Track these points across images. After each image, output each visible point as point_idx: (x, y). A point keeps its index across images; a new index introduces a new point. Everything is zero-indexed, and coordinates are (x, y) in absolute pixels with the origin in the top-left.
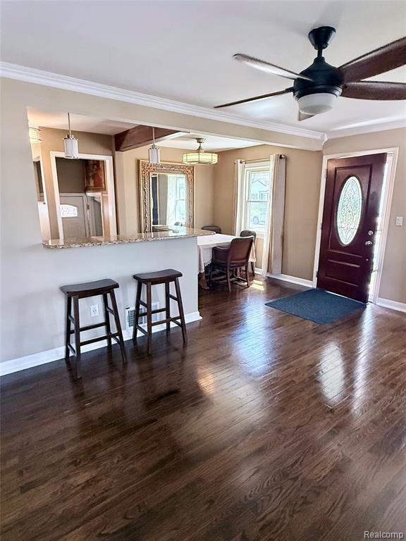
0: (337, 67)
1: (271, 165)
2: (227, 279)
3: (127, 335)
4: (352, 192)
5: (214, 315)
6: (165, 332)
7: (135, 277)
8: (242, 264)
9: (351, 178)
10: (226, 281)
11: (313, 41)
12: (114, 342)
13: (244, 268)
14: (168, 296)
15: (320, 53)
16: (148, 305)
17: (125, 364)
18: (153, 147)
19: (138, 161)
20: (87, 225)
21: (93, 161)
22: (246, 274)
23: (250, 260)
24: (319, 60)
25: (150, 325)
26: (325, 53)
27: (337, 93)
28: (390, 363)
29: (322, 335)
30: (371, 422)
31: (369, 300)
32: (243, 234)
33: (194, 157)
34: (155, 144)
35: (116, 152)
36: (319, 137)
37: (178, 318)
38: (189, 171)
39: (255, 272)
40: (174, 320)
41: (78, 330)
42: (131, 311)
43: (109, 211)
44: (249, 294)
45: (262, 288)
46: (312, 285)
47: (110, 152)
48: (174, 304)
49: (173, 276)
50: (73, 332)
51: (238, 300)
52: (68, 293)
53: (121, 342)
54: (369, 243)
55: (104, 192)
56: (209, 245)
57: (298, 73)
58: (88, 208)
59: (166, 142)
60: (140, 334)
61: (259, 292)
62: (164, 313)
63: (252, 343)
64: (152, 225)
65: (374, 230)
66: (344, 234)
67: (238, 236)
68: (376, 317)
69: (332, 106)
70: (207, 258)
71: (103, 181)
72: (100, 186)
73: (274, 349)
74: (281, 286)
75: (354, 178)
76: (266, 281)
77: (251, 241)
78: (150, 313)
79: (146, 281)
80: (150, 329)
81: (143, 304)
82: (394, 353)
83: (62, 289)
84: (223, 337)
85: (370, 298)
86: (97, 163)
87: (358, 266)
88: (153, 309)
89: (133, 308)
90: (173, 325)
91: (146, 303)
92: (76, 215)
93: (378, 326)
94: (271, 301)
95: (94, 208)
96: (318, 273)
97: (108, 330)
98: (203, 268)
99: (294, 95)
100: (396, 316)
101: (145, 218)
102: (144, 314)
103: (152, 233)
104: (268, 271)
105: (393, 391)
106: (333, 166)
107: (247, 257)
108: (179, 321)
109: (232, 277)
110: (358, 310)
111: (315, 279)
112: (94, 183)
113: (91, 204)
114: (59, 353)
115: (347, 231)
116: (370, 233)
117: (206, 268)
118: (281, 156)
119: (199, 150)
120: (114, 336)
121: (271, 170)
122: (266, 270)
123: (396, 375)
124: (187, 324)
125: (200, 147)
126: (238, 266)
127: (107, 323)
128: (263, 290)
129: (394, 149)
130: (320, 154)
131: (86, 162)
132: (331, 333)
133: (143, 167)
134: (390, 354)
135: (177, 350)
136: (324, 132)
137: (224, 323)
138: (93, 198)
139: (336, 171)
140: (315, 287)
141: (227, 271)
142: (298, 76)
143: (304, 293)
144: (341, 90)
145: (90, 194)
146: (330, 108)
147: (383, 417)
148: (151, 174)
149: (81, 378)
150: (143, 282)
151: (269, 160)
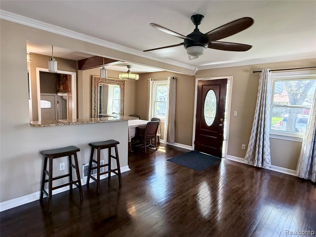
0: (204, 33)
1: (168, 82)
2: (144, 145)
3: (84, 182)
4: (211, 98)
5: (137, 167)
6: (108, 179)
7: (90, 145)
8: (153, 137)
9: (210, 91)
10: (143, 147)
11: (193, 20)
12: (74, 186)
13: (154, 139)
14: (110, 156)
15: (197, 27)
16: (98, 162)
17: (82, 201)
18: (103, 68)
19: (92, 76)
20: (56, 113)
21: (64, 74)
22: (155, 143)
23: (157, 135)
24: (197, 30)
25: (99, 175)
26: (199, 27)
27: (206, 47)
28: (237, 191)
29: (200, 177)
30: (231, 226)
31: (222, 156)
32: (153, 119)
33: (126, 76)
34: (104, 67)
35: (79, 70)
36: (193, 69)
37: (116, 170)
38: (122, 83)
39: (160, 142)
40: (114, 171)
41: (51, 179)
42: (86, 166)
43: (72, 105)
44: (157, 154)
45: (164, 151)
46: (192, 148)
47: (75, 70)
48: (113, 161)
49: (114, 144)
50: (47, 181)
51: (150, 158)
52: (46, 155)
53: (80, 186)
54: (221, 125)
55: (70, 93)
56: (134, 126)
57: (186, 36)
58: (58, 102)
59: (109, 66)
60: (91, 181)
61: (162, 153)
62: (107, 167)
63: (161, 183)
64: (99, 114)
65: (224, 118)
66: (208, 121)
67: (150, 121)
68: (227, 166)
69: (203, 53)
70: (133, 134)
71: (69, 87)
72: (67, 89)
73: (174, 186)
74: (175, 150)
75: (212, 91)
76: (166, 147)
77: (158, 124)
78: (99, 167)
79: (97, 147)
80: (98, 177)
81: (95, 161)
82: (238, 185)
83: (42, 153)
84: (144, 180)
85: (223, 155)
86: (66, 76)
87: (216, 138)
88: (101, 164)
89: (88, 164)
90: (112, 174)
91: (97, 161)
92: (50, 107)
93: (228, 170)
94: (170, 158)
95: (62, 102)
96: (195, 142)
97: (71, 179)
98: (130, 139)
99: (184, 46)
100: (237, 165)
101: (95, 109)
102: (95, 168)
103: (99, 118)
104: (167, 141)
105: (240, 207)
106: (201, 84)
107: (156, 133)
108: (117, 171)
109: (147, 144)
110: (217, 162)
111: (193, 145)
112: (63, 88)
113: (60, 100)
114: (36, 196)
115: (210, 119)
116: (222, 120)
117: (132, 139)
118: (173, 77)
119: (128, 72)
120: (75, 183)
121: (168, 84)
122: (166, 141)
123: (240, 197)
124: (122, 173)
125: (129, 70)
126: (151, 138)
127: (70, 175)
128: (165, 152)
129: (231, 77)
130: (194, 77)
131: (59, 75)
132: (204, 176)
133: (95, 80)
134: (236, 186)
135: (115, 190)
136: (196, 66)
137: (143, 172)
138: (62, 97)
139: (202, 87)
140: (194, 150)
141: (144, 141)
142: (186, 38)
143: (188, 153)
144: (208, 46)
145: (60, 94)
146: (203, 54)
147: (237, 222)
148: (99, 84)
149: (51, 212)
150: (95, 147)
151: (167, 80)
